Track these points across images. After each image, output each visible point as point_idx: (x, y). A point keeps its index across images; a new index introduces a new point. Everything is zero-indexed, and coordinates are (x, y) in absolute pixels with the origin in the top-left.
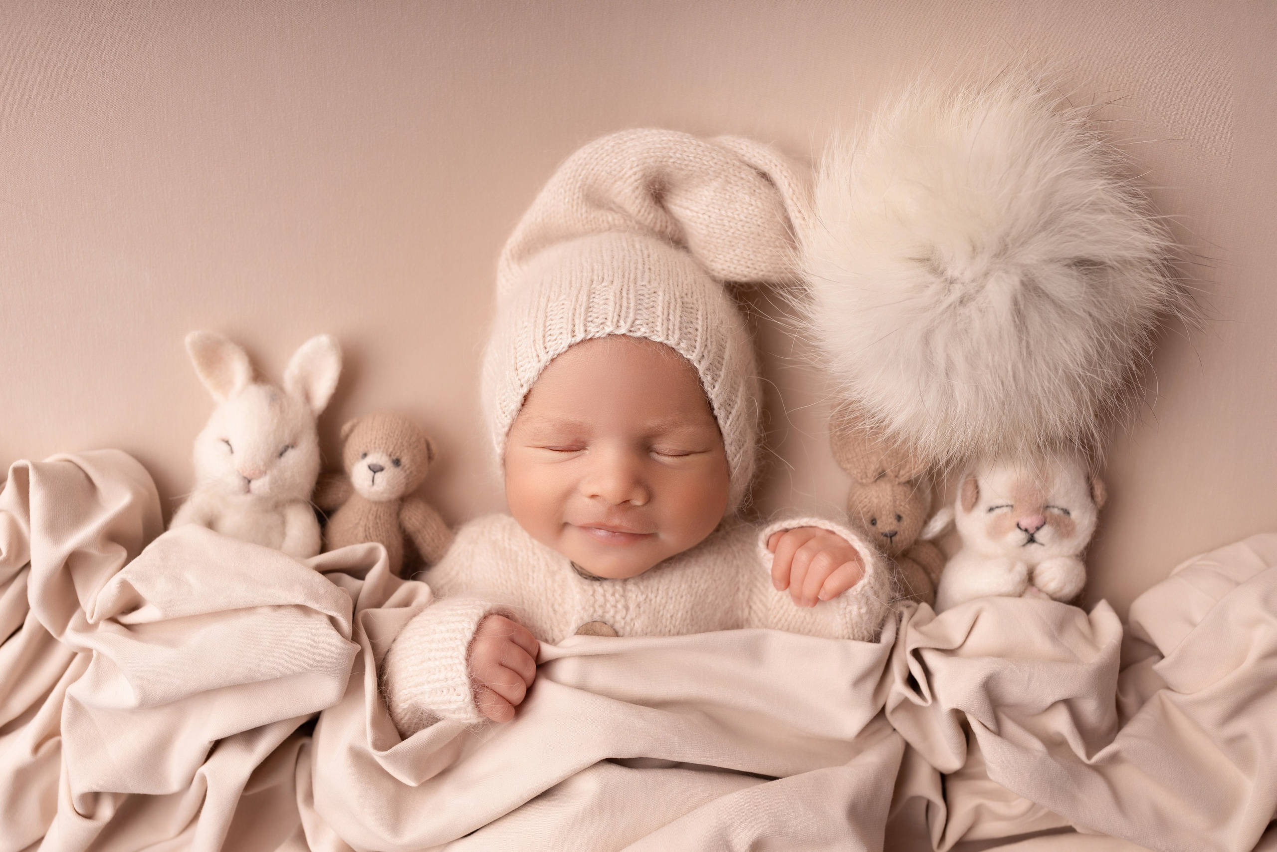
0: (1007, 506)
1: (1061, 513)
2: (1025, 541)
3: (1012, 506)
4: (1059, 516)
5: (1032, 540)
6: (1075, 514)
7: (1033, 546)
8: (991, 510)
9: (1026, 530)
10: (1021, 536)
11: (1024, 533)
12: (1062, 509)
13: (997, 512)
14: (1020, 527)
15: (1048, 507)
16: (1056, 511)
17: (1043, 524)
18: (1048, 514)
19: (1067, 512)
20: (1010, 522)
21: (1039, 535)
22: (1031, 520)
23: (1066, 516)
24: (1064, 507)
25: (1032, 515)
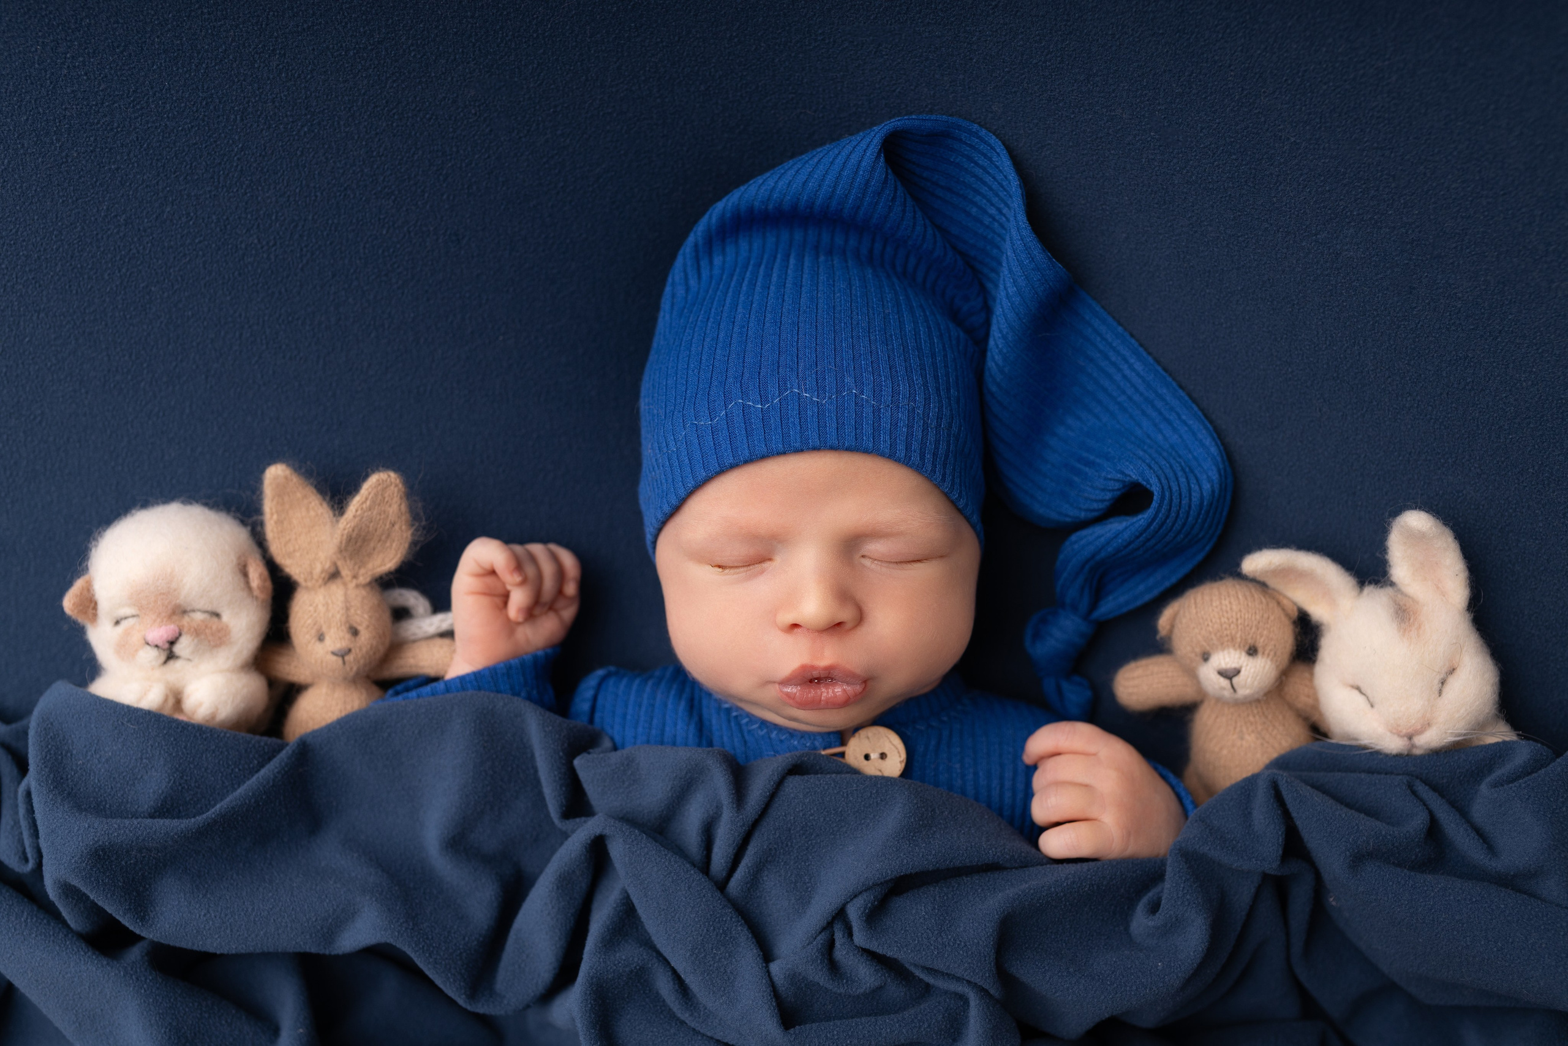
0: (134, 616)
1: (207, 616)
2: (163, 658)
3: (138, 616)
4: (204, 621)
5: (171, 656)
6: (227, 617)
7: (175, 664)
8: (115, 622)
9: (157, 646)
10: (156, 655)
11: (156, 649)
12: (208, 612)
13: (124, 624)
14: (148, 644)
15: (185, 612)
16: (199, 617)
17: (180, 635)
18: (186, 620)
19: (217, 615)
20: (136, 638)
21: (178, 649)
22: (160, 633)
23: (215, 619)
24: (209, 609)
25: (161, 627)
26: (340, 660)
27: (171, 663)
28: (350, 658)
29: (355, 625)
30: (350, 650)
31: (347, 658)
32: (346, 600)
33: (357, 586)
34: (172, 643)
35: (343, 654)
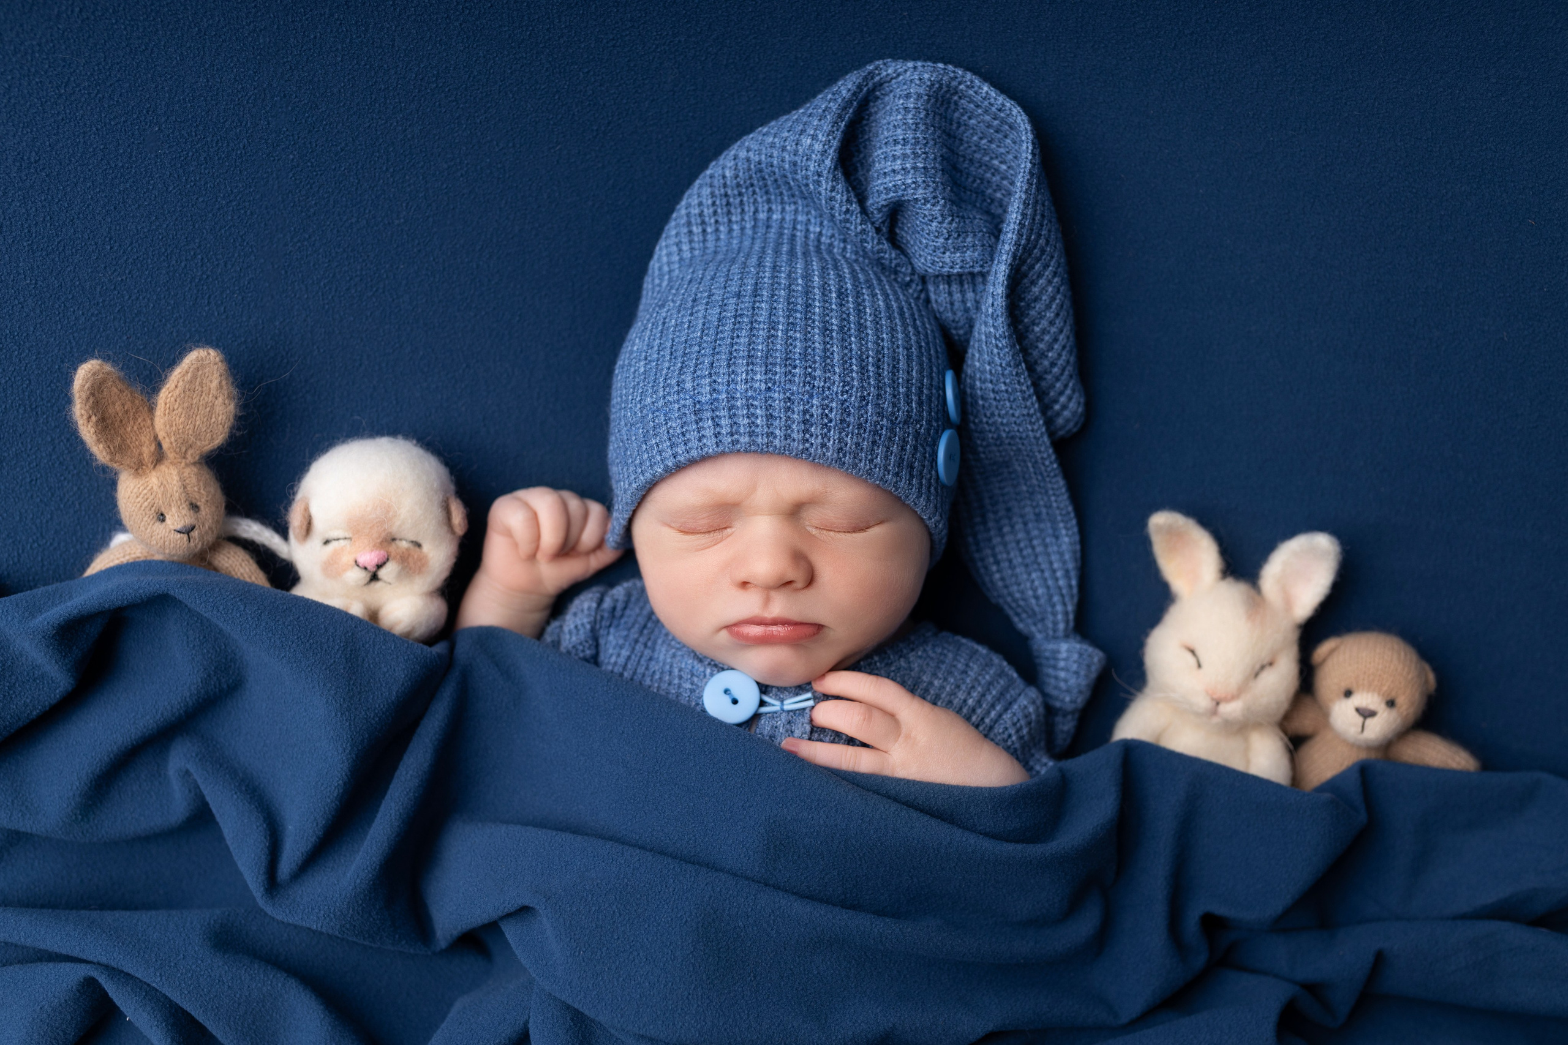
0: (345, 538)
1: (410, 546)
2: (368, 579)
3: (350, 539)
4: (408, 549)
5: (374, 578)
6: (426, 548)
7: (377, 585)
8: (327, 542)
9: (365, 568)
10: (363, 576)
11: (364, 571)
12: (412, 542)
13: (333, 545)
14: (358, 566)
15: (394, 540)
16: (404, 544)
17: (388, 560)
18: (392, 549)
19: (418, 545)
20: (347, 559)
21: (382, 573)
22: (370, 558)
23: (417, 549)
24: (415, 539)
25: (372, 551)
26: (185, 537)
27: (373, 584)
28: (195, 534)
29: (194, 501)
30: (193, 528)
31: (192, 534)
32: (182, 480)
33: (187, 465)
34: (379, 566)
35: (188, 531)
